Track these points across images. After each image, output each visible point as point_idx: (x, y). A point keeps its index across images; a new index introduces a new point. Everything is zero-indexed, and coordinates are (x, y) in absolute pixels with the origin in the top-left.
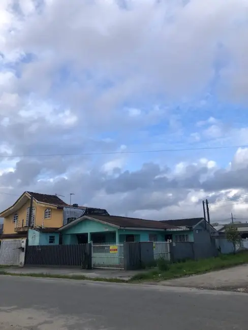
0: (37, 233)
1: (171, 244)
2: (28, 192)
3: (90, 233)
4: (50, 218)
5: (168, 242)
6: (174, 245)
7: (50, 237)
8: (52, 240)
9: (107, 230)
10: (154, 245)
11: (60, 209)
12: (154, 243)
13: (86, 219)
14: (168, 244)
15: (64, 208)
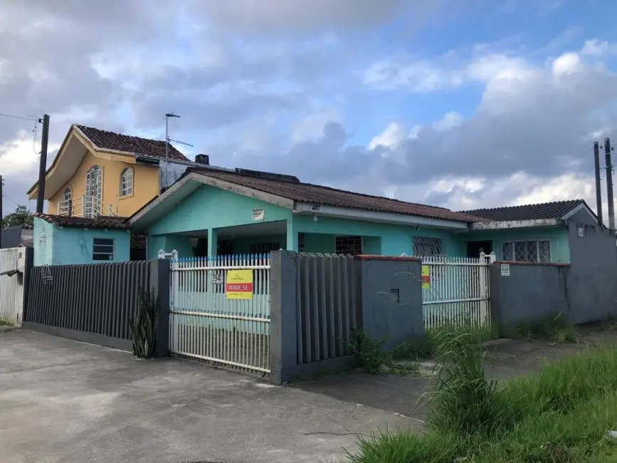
0: (50, 228)
1: (492, 270)
2: (82, 128)
3: (214, 230)
4: (131, 195)
5: (482, 261)
6: (505, 271)
7: (96, 241)
8: (103, 250)
9: (259, 218)
10: (425, 271)
11: (150, 164)
12: (427, 261)
13: (202, 187)
14: (482, 271)
15: (162, 164)
